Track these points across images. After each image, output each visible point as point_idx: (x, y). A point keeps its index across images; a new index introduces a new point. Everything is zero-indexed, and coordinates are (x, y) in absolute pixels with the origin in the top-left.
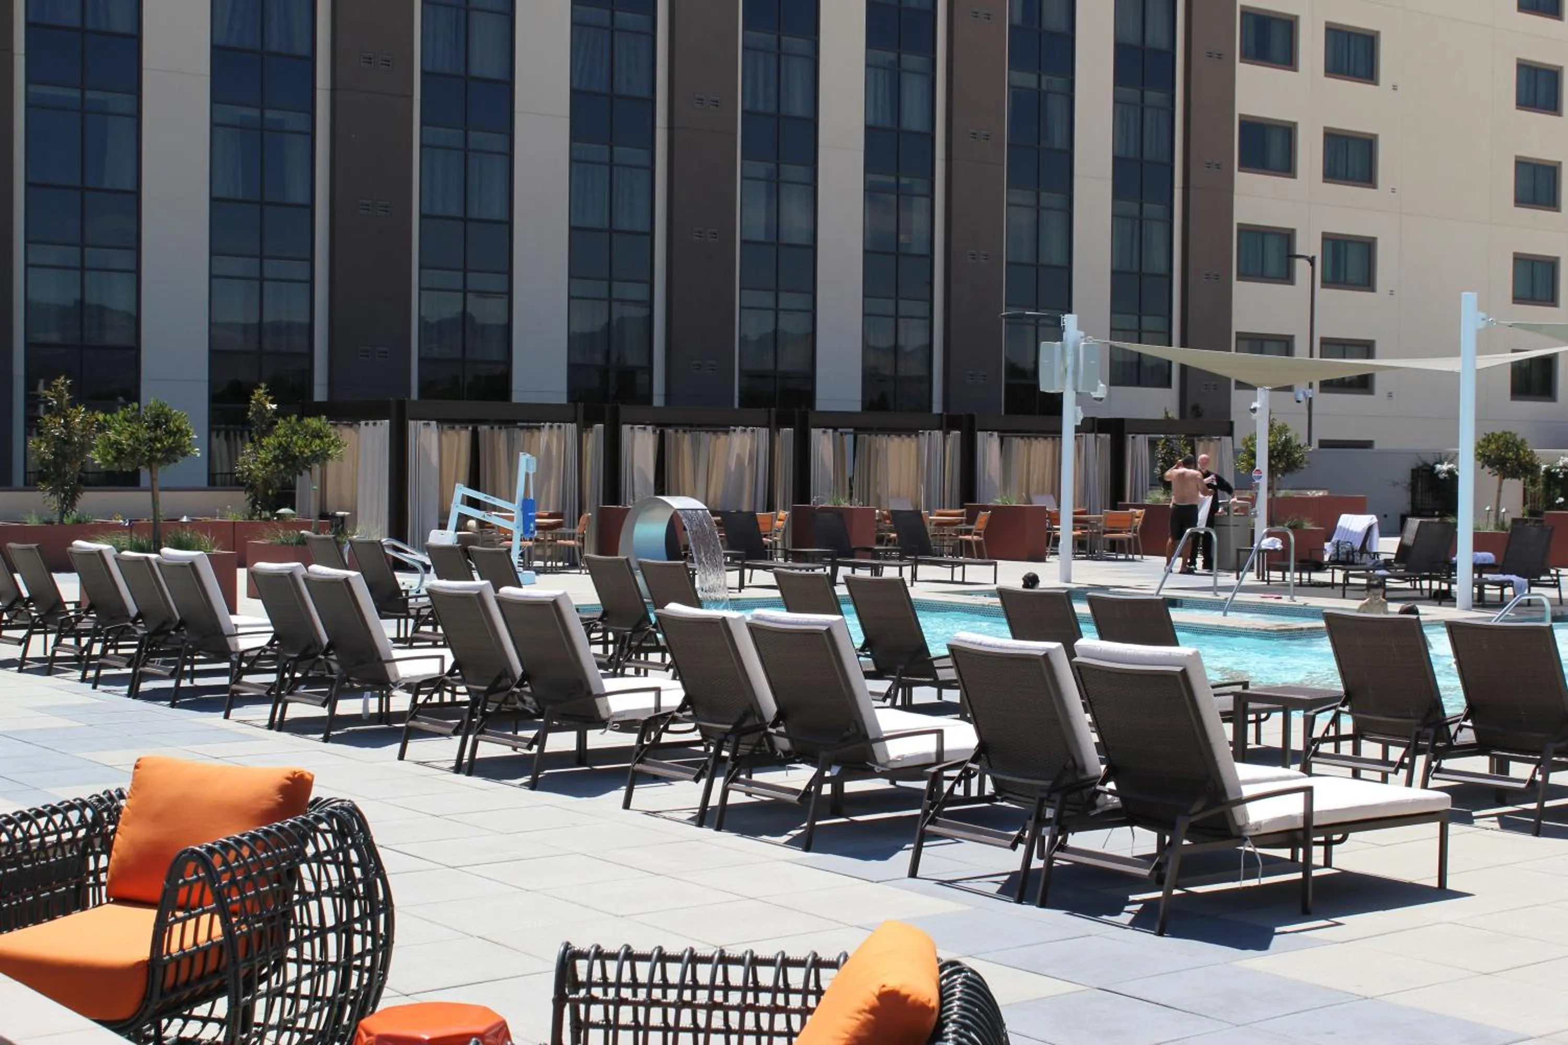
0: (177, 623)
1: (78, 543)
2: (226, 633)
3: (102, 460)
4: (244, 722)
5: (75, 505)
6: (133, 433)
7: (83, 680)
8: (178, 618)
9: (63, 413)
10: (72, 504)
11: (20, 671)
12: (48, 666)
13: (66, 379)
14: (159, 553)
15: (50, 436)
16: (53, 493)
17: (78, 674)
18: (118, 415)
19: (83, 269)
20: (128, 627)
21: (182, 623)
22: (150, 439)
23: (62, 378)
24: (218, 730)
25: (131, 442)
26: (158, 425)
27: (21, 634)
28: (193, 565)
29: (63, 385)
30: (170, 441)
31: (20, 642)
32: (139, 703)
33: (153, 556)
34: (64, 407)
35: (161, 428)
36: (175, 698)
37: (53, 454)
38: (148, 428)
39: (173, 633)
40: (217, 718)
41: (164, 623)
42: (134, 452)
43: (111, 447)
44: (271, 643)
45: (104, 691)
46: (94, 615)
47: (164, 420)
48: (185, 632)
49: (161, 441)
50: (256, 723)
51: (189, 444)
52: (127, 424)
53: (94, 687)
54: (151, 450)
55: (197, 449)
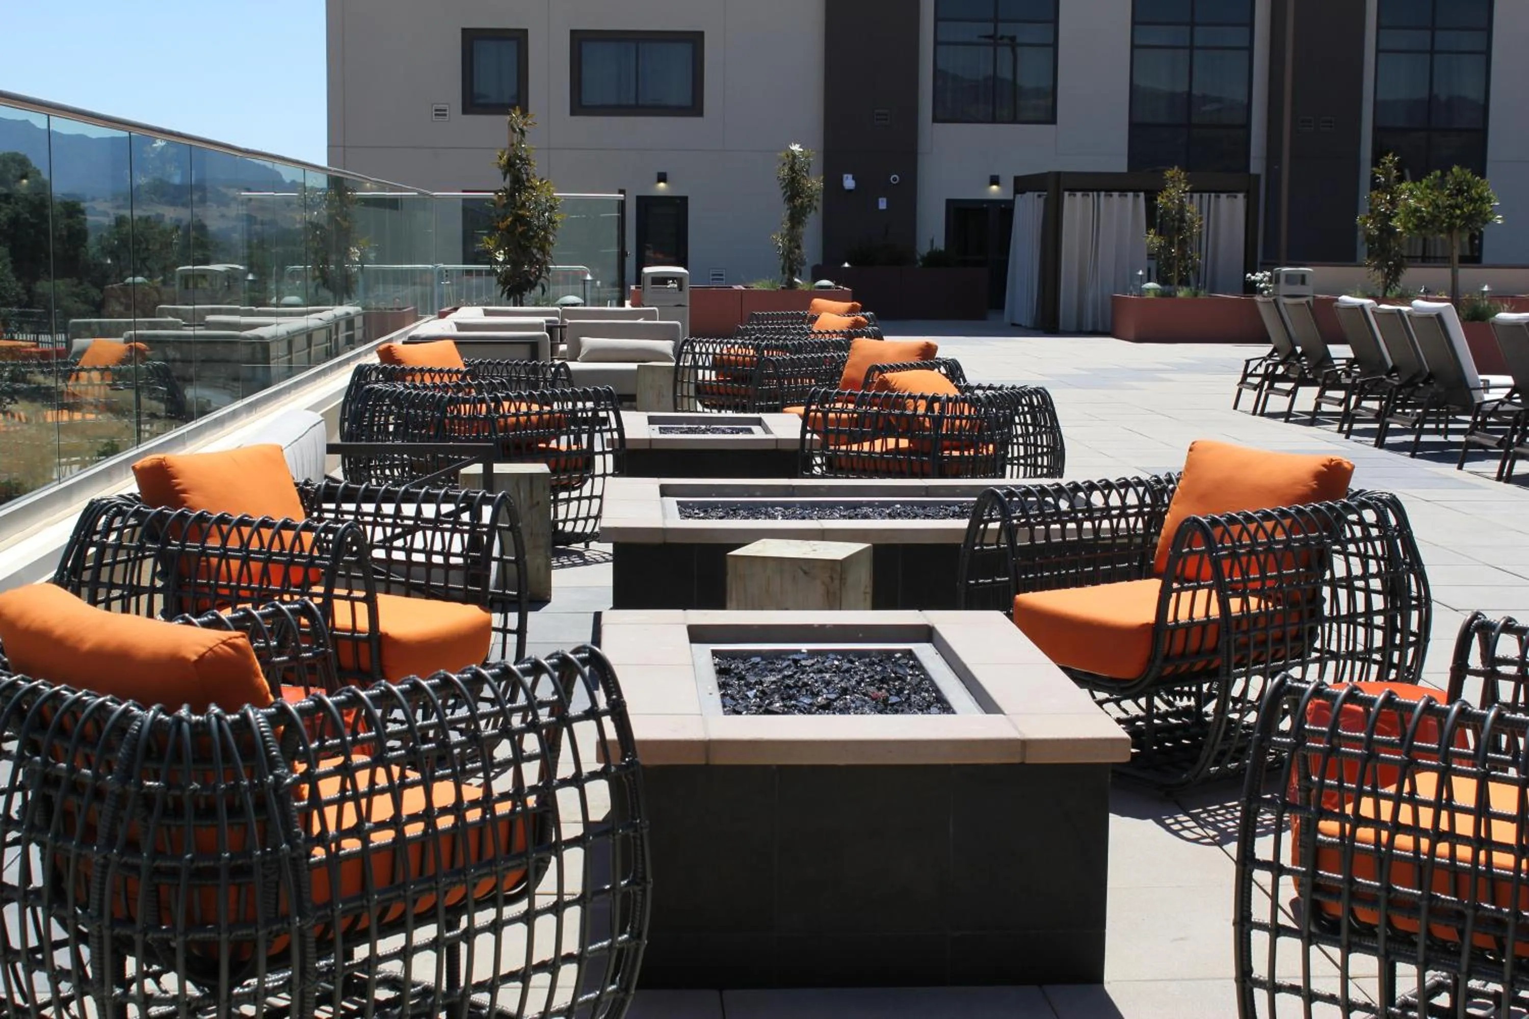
0: (1426, 375)
1: (1344, 298)
2: (1471, 386)
3: (1404, 228)
4: (1477, 473)
5: (1398, 280)
6: (1433, 200)
7: (1340, 431)
8: (1428, 370)
9: (1390, 190)
10: (1396, 280)
11: (1287, 421)
12: (1314, 419)
13: (1394, 156)
14: (1410, 305)
15: (1376, 212)
16: (1377, 268)
17: (1336, 427)
18: (1421, 183)
19: (1432, 52)
20: (1382, 380)
21: (1431, 376)
22: (1450, 206)
23: (1391, 155)
24: (1448, 478)
25: (1430, 209)
26: (1460, 192)
27: (1289, 386)
28: (1439, 317)
29: (1391, 162)
30: (1471, 208)
31: (1288, 393)
32: (1384, 453)
33: (1405, 309)
34: (1392, 183)
35: (1462, 195)
36: (1416, 450)
37: (1378, 229)
38: (1450, 195)
39: (1421, 385)
40: (1450, 469)
41: (1415, 376)
42: (1434, 218)
43: (1414, 216)
44: (1509, 396)
45: (1356, 441)
46: (1358, 370)
47: (1465, 188)
48: (1435, 385)
49: (1461, 208)
50: (1488, 475)
51: (1490, 212)
52: (1429, 191)
53: (1347, 437)
54: (1451, 216)
55: (1499, 217)
